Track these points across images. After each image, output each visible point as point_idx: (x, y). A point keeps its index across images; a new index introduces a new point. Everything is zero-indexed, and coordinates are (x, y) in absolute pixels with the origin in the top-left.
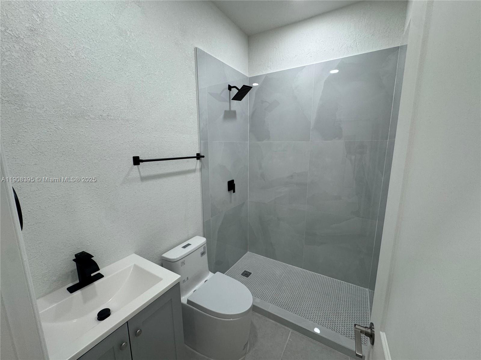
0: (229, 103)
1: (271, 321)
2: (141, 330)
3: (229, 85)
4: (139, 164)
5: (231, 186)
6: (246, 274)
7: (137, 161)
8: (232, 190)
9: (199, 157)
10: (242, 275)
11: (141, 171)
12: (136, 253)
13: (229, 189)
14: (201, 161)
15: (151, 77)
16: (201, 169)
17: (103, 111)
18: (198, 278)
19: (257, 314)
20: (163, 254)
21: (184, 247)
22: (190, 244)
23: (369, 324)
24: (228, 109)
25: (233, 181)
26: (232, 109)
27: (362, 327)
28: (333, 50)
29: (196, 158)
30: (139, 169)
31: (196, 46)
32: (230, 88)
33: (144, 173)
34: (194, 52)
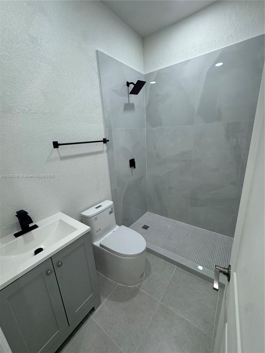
0: (128, 97)
1: (162, 260)
2: (62, 263)
3: (127, 82)
4: (58, 147)
5: (132, 163)
6: (146, 227)
7: (56, 145)
8: (133, 166)
9: (105, 141)
10: (142, 228)
11: (60, 152)
12: (61, 212)
13: (131, 166)
14: (107, 145)
15: (61, 77)
16: (107, 151)
17: (26, 106)
18: (108, 229)
19: (151, 255)
20: (82, 212)
21: (97, 208)
22: (101, 206)
23: (227, 266)
24: (127, 102)
25: (133, 160)
26: (131, 102)
27: (221, 267)
28: (215, 41)
29: (103, 142)
30: (58, 151)
31: (97, 49)
32: (128, 84)
33: (63, 154)
34: (96, 54)
